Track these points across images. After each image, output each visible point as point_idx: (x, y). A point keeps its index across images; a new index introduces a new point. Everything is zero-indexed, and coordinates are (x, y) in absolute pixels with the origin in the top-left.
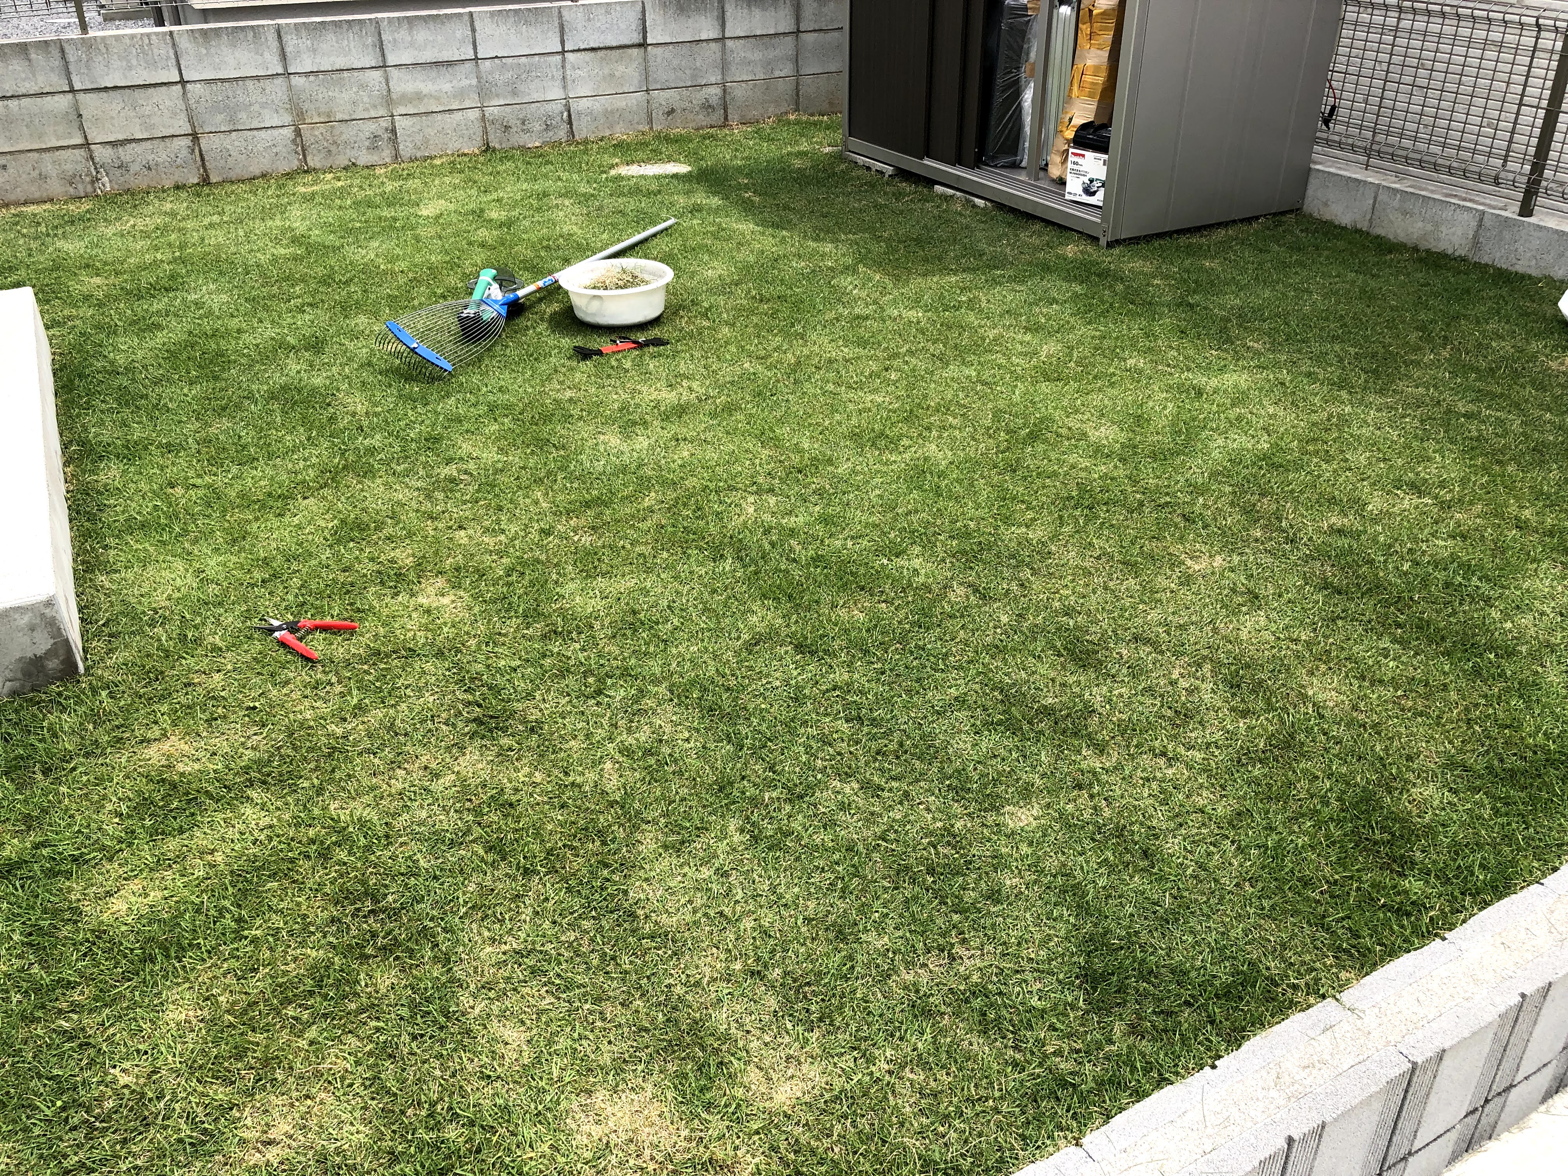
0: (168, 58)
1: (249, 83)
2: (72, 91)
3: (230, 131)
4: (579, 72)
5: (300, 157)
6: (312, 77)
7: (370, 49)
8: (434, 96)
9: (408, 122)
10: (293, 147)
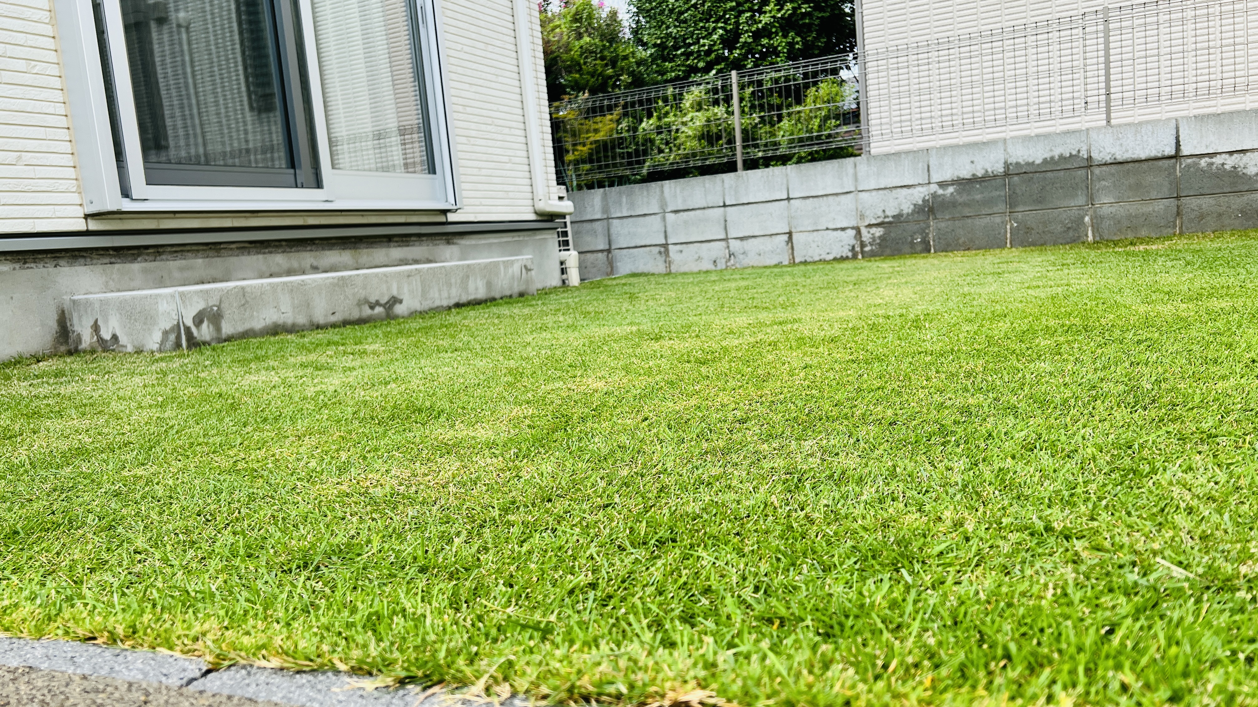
0: (783, 186)
2: (725, 206)
3: (813, 231)
4: (1104, 183)
5: (858, 249)
6: (874, 193)
7: (920, 172)
8: (965, 205)
9: (943, 225)
10: (853, 242)
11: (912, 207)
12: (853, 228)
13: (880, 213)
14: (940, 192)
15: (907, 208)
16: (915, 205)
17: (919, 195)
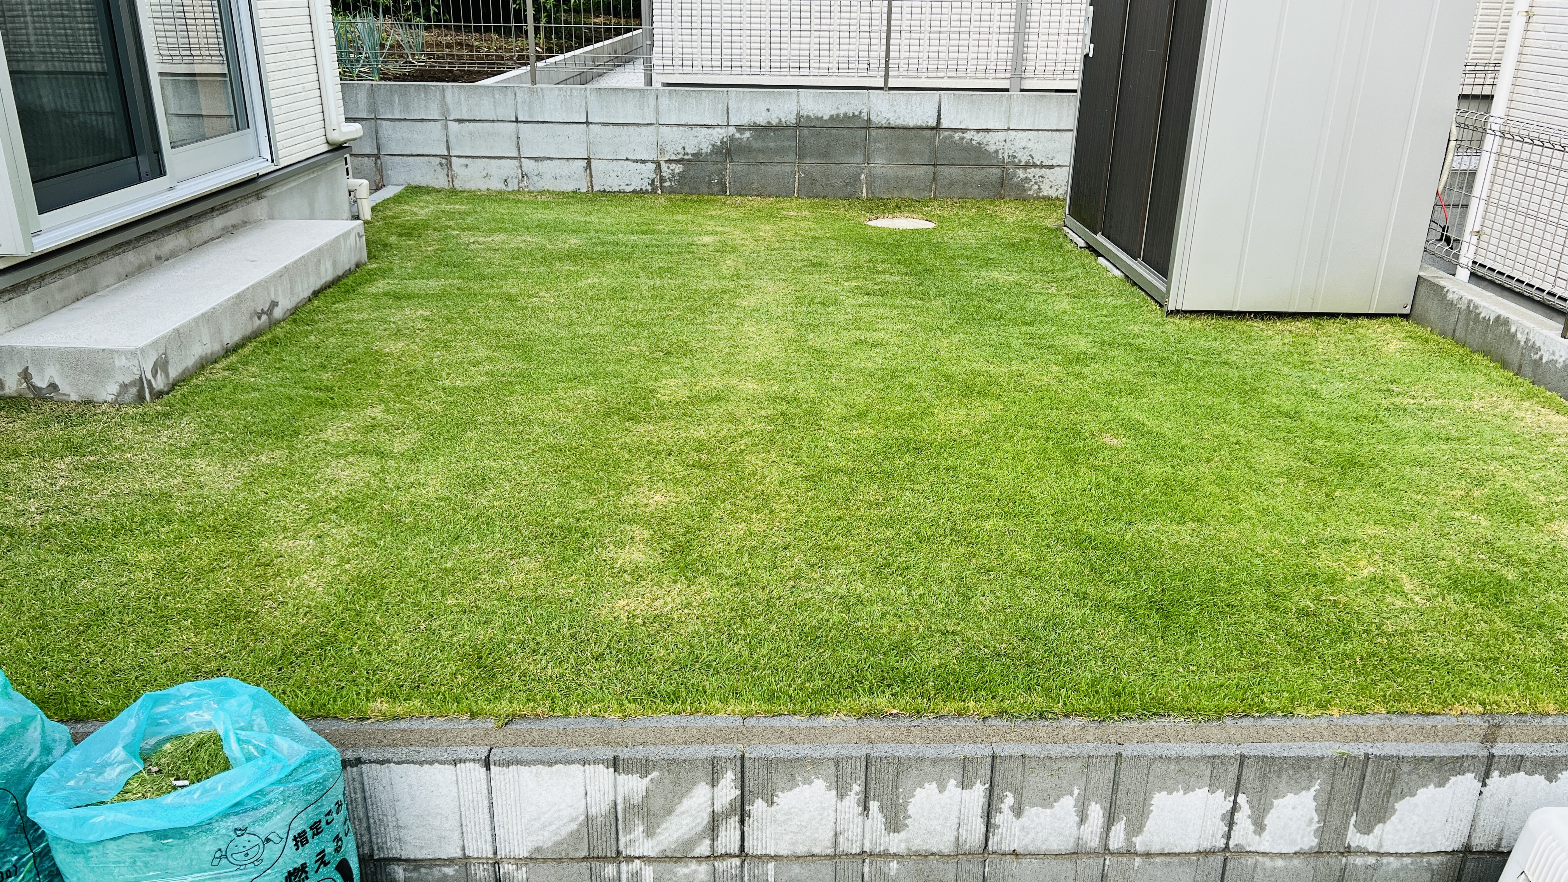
0: (581, 106)
1: (631, 128)
2: (517, 121)
3: (613, 160)
4: (878, 145)
5: (658, 183)
6: (675, 128)
7: (719, 112)
8: (761, 151)
9: (739, 168)
10: (653, 176)
11: (710, 147)
12: (653, 162)
13: (680, 150)
14: (738, 135)
15: (706, 148)
16: (713, 145)
17: (718, 135)
